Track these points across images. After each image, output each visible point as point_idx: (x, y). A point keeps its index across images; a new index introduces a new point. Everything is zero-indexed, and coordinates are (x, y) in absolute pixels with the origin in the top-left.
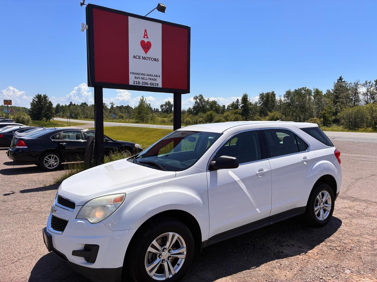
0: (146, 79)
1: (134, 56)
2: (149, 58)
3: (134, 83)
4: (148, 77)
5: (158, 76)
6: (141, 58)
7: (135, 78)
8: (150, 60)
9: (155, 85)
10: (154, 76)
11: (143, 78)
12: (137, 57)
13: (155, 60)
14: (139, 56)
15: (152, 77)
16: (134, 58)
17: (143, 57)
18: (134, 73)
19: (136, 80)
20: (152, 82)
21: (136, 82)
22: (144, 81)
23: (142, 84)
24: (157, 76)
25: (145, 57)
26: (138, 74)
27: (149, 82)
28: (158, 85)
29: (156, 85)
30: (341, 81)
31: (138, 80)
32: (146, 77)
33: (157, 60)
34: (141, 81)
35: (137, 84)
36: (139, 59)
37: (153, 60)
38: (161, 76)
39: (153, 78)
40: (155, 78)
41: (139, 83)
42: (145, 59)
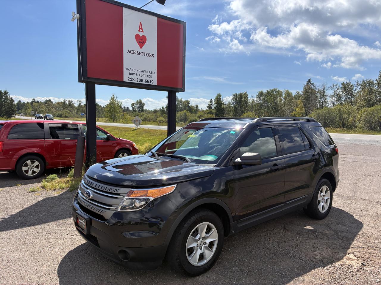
0: (140, 75)
1: (129, 50)
2: (144, 54)
3: (128, 80)
4: (143, 74)
5: (154, 73)
6: (136, 53)
7: (130, 74)
8: (145, 55)
9: (150, 82)
10: (149, 72)
11: (137, 75)
12: (132, 52)
13: (150, 55)
14: (134, 51)
15: (147, 74)
16: (129, 52)
17: (137, 52)
18: (128, 69)
19: (130, 76)
21: (131, 78)
22: (139, 77)
23: (137, 81)
24: (152, 73)
25: (140, 52)
26: (133, 70)
27: (144, 79)
28: (153, 82)
29: (151, 82)
30: (310, 84)
31: (132, 77)
32: (141, 73)
33: (152, 56)
34: (136, 77)
35: (131, 80)
36: (134, 54)
37: (148, 55)
38: (156, 73)
40: (150, 74)
41: (134, 80)
42: (140, 55)
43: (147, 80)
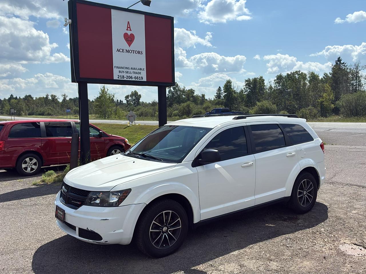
0: (130, 73)
1: (118, 49)
2: (133, 51)
3: (118, 78)
4: (132, 71)
5: (143, 70)
6: (125, 51)
7: (120, 72)
8: (133, 53)
9: (139, 78)
10: (138, 69)
11: (127, 72)
12: (121, 50)
13: (139, 52)
14: (123, 49)
15: (136, 71)
16: (118, 51)
17: (126, 50)
18: (118, 67)
19: (120, 74)
20: (137, 75)
21: (121, 76)
22: (128, 75)
23: (127, 78)
24: (141, 69)
25: (128, 50)
26: (122, 68)
27: (133, 75)
28: (142, 78)
29: (141, 78)
30: (340, 63)
31: (122, 74)
32: (130, 70)
33: (140, 53)
34: (125, 75)
35: (121, 78)
36: (123, 52)
37: (136, 53)
38: (145, 69)
39: (138, 71)
40: (139, 71)
41: (123, 77)
42: (128, 53)
43: (136, 77)
